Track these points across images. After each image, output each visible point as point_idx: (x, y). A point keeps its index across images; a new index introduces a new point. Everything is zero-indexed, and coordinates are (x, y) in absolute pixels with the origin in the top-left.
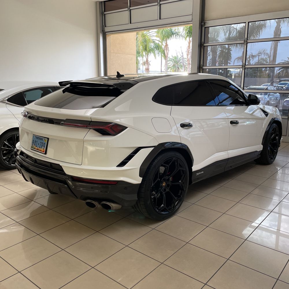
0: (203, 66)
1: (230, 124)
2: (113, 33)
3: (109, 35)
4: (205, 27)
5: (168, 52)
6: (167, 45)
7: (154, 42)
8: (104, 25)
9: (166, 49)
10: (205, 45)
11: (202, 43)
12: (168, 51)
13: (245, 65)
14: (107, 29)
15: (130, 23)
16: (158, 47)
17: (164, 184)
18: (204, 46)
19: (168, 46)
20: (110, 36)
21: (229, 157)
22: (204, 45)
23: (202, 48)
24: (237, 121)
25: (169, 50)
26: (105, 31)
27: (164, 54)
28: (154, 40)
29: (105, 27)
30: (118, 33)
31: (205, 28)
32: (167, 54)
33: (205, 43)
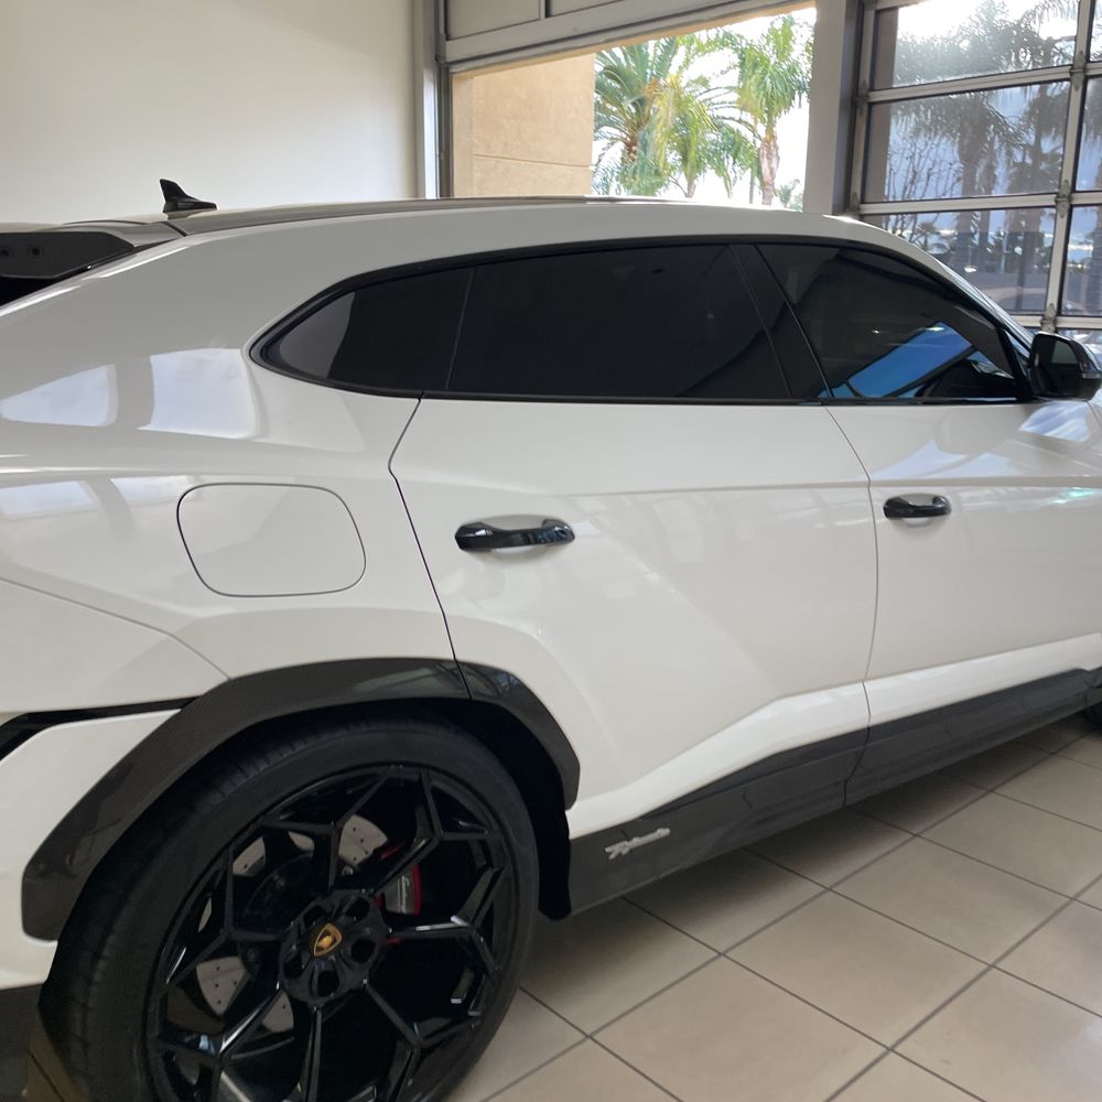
0: (863, 202)
1: (882, 520)
2: (477, 68)
3: (465, 79)
4: (880, 7)
5: (774, 165)
6: (772, 136)
7: (719, 127)
8: (442, 31)
9: (769, 153)
10: (877, 96)
11: (862, 91)
12: (774, 160)
13: (1073, 190)
14: (453, 50)
15: (548, 14)
16: (735, 145)
17: (327, 941)
18: (871, 105)
19: (778, 142)
20: (469, 82)
21: (875, 721)
22: (868, 96)
23: (861, 113)
24: (936, 499)
25: (778, 159)
26: (445, 57)
27: (760, 173)
28: (724, 118)
29: (448, 38)
30: (497, 67)
31: (878, 12)
32: (772, 173)
33: (876, 88)
